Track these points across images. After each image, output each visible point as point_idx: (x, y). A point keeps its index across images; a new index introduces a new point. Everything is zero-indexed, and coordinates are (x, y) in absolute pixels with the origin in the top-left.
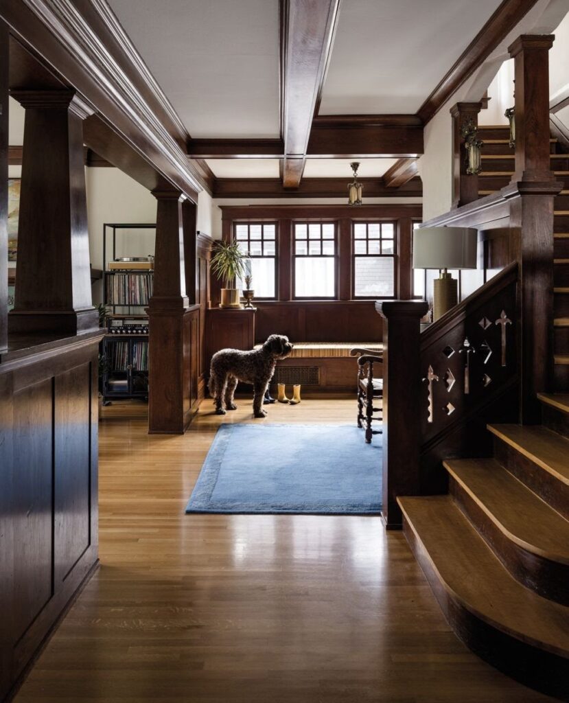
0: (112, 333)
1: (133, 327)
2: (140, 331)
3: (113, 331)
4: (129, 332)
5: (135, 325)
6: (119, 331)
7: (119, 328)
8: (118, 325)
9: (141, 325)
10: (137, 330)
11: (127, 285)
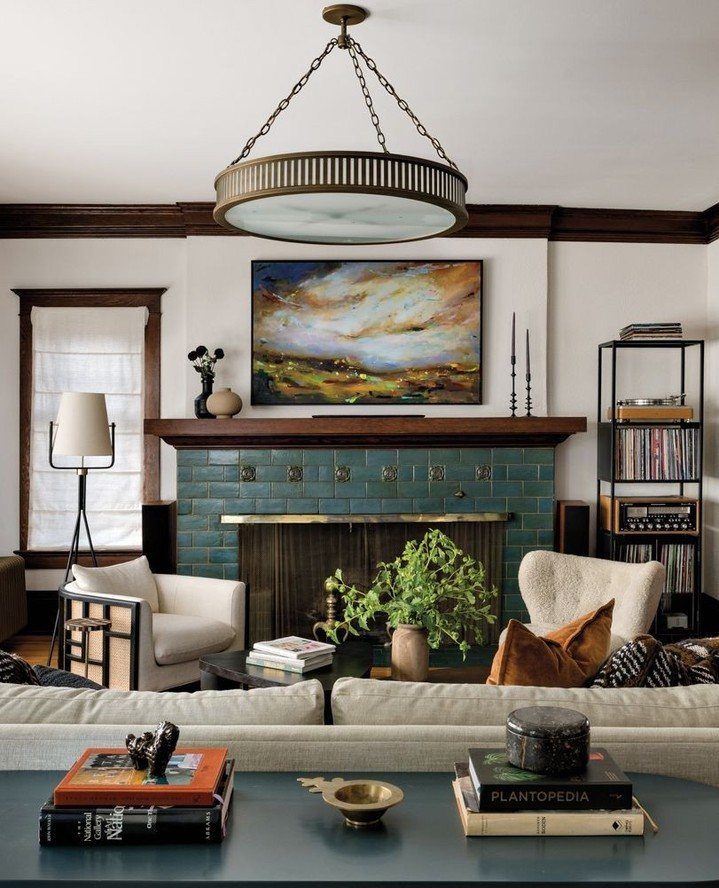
0: (630, 529)
1: (666, 519)
2: (675, 526)
3: (633, 526)
4: (658, 526)
5: (668, 515)
6: (641, 526)
7: (641, 519)
8: (640, 516)
9: (677, 515)
10: (671, 524)
11: (648, 446)
